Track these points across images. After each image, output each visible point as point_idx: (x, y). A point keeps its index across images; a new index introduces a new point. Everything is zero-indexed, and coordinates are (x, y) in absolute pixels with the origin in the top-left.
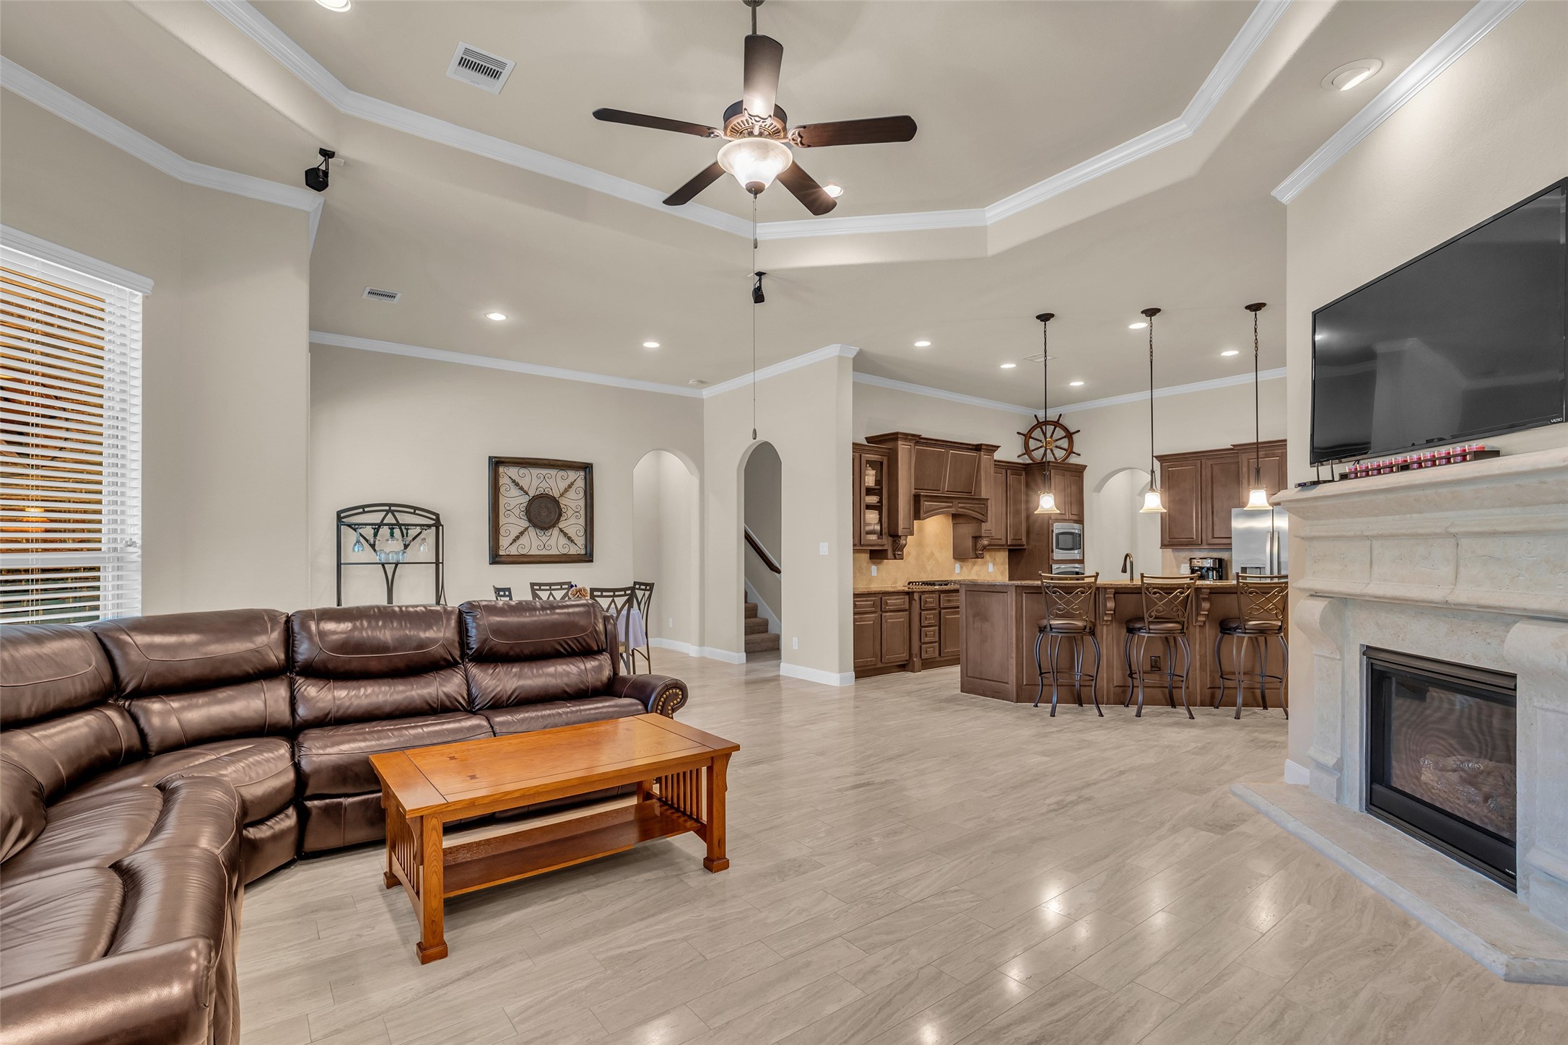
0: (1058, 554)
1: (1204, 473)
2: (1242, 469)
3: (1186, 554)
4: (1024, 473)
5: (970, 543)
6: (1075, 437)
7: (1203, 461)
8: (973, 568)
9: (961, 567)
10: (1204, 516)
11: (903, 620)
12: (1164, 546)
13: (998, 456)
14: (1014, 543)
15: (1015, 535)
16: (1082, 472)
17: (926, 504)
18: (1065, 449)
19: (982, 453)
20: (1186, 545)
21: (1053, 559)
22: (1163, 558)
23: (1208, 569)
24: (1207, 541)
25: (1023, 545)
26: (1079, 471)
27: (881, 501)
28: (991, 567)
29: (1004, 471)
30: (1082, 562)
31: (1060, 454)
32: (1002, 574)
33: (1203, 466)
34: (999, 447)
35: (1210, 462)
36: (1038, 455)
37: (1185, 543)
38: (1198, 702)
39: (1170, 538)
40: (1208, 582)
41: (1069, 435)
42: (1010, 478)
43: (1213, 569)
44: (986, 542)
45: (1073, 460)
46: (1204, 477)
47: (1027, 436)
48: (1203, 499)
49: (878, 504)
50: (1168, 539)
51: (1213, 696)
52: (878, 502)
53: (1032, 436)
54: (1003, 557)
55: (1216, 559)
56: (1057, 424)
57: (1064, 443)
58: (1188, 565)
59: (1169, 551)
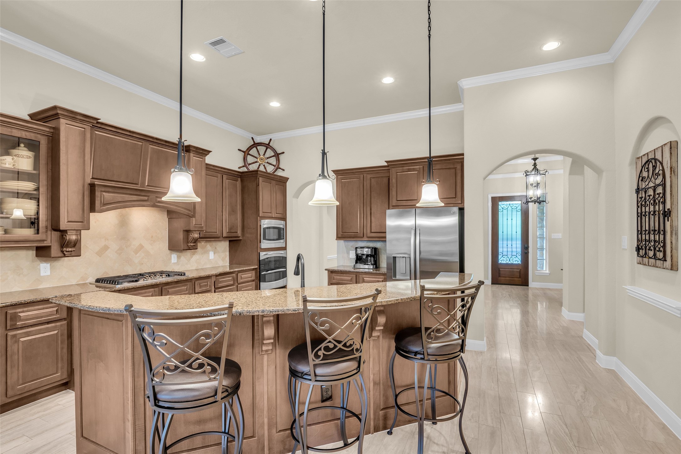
0: (265, 244)
1: (365, 185)
2: (392, 180)
3: (353, 244)
4: (239, 179)
5: (181, 236)
6: (281, 157)
7: (365, 175)
8: (192, 257)
9: (179, 257)
10: (365, 216)
11: (56, 332)
12: (338, 238)
13: (209, 160)
14: (230, 236)
15: (230, 229)
16: (285, 183)
17: (102, 196)
18: (273, 165)
19: (192, 155)
20: (353, 237)
21: (261, 248)
22: (338, 246)
23: (367, 256)
24: (367, 235)
25: (239, 237)
26: (283, 181)
27: (37, 189)
28: (211, 255)
29: (219, 175)
30: (285, 249)
31: (270, 169)
32: (223, 260)
33: (365, 179)
34: (211, 152)
35: (369, 176)
36: (253, 167)
37: (353, 236)
38: (372, 429)
39: (342, 233)
40: (366, 266)
41: (277, 155)
42: (226, 182)
43: (371, 256)
44: (196, 235)
45: (279, 173)
46: (365, 187)
47: (246, 153)
48: (365, 204)
49: (35, 192)
50: (341, 233)
51: (385, 418)
52: (35, 190)
53: (250, 153)
54: (224, 246)
55: (373, 248)
56: (268, 146)
57: (273, 161)
58: (355, 252)
59: (342, 242)
